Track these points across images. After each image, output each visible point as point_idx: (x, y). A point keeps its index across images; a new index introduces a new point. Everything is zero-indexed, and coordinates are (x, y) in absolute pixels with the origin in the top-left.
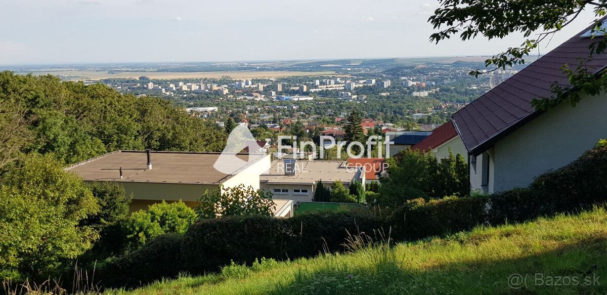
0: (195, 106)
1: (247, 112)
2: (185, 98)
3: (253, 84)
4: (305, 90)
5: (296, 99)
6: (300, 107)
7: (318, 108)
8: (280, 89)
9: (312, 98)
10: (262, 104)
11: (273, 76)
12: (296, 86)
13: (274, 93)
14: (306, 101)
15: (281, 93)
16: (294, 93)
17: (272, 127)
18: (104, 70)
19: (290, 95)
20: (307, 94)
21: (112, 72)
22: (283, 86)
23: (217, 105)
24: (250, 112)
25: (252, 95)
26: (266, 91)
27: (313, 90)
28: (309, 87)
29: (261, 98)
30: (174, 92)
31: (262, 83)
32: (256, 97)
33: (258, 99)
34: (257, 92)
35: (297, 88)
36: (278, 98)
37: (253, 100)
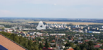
0: (58, 33)
1: (75, 36)
2: (55, 30)
3: (80, 26)
4: (98, 29)
5: (94, 33)
6: (94, 36)
7: (101, 36)
8: (89, 28)
9: (100, 33)
10: (81, 33)
11: (87, 24)
12: (94, 28)
13: (86, 30)
14: (97, 33)
15: (89, 30)
16: (94, 30)
17: (80, 42)
18: (33, 20)
19: (92, 31)
20: (98, 31)
21: (35, 21)
22: (90, 28)
23: (65, 33)
24: (76, 36)
25: (79, 30)
26: (84, 29)
27: (101, 30)
28: (99, 28)
29: (82, 31)
30: (53, 28)
31: (83, 26)
32: (80, 31)
33: (80, 32)
34: (80, 29)
35: (95, 29)
36: (87, 32)
37: (78, 32)
